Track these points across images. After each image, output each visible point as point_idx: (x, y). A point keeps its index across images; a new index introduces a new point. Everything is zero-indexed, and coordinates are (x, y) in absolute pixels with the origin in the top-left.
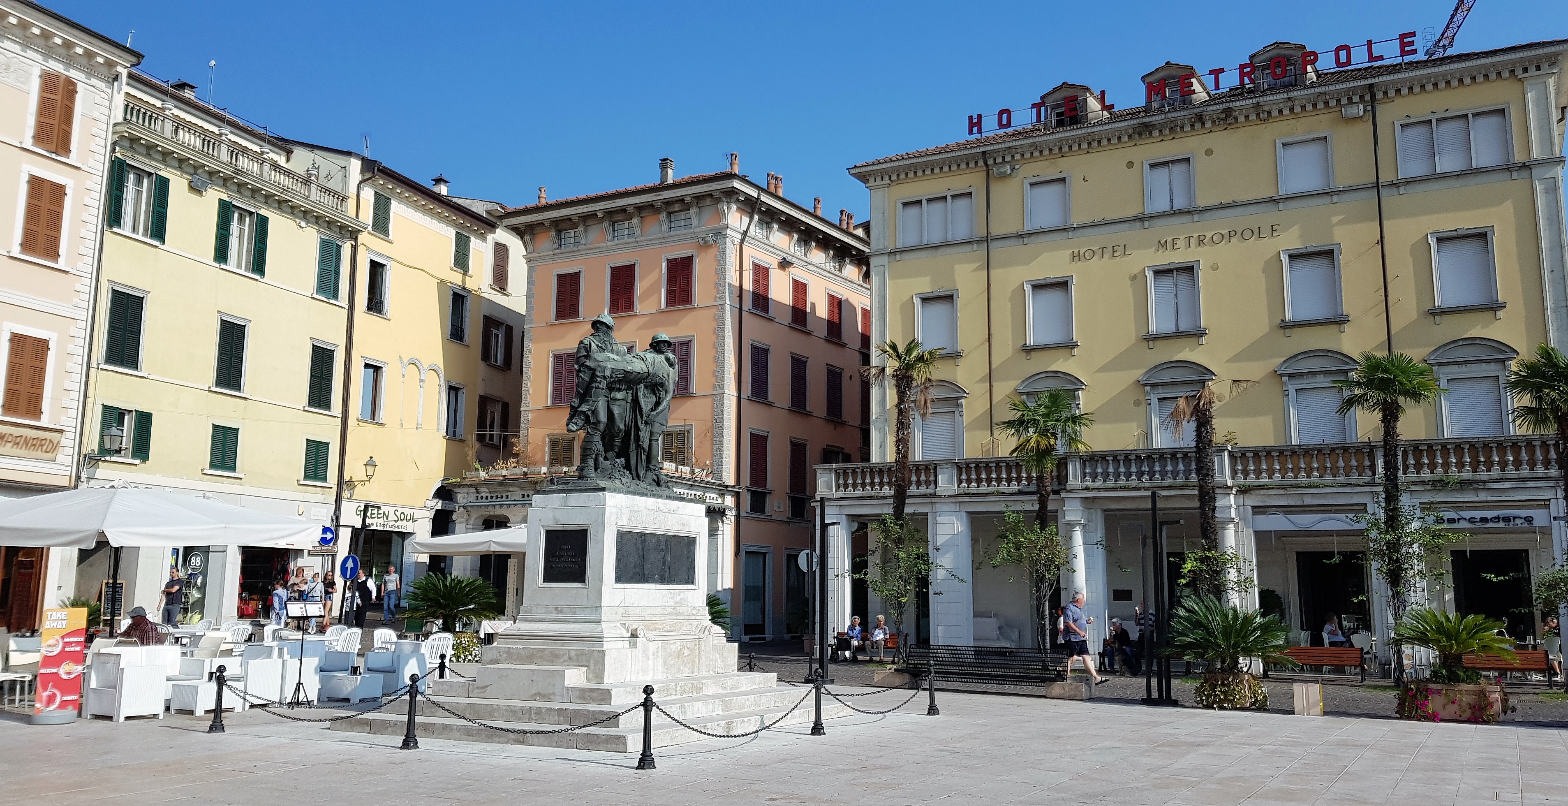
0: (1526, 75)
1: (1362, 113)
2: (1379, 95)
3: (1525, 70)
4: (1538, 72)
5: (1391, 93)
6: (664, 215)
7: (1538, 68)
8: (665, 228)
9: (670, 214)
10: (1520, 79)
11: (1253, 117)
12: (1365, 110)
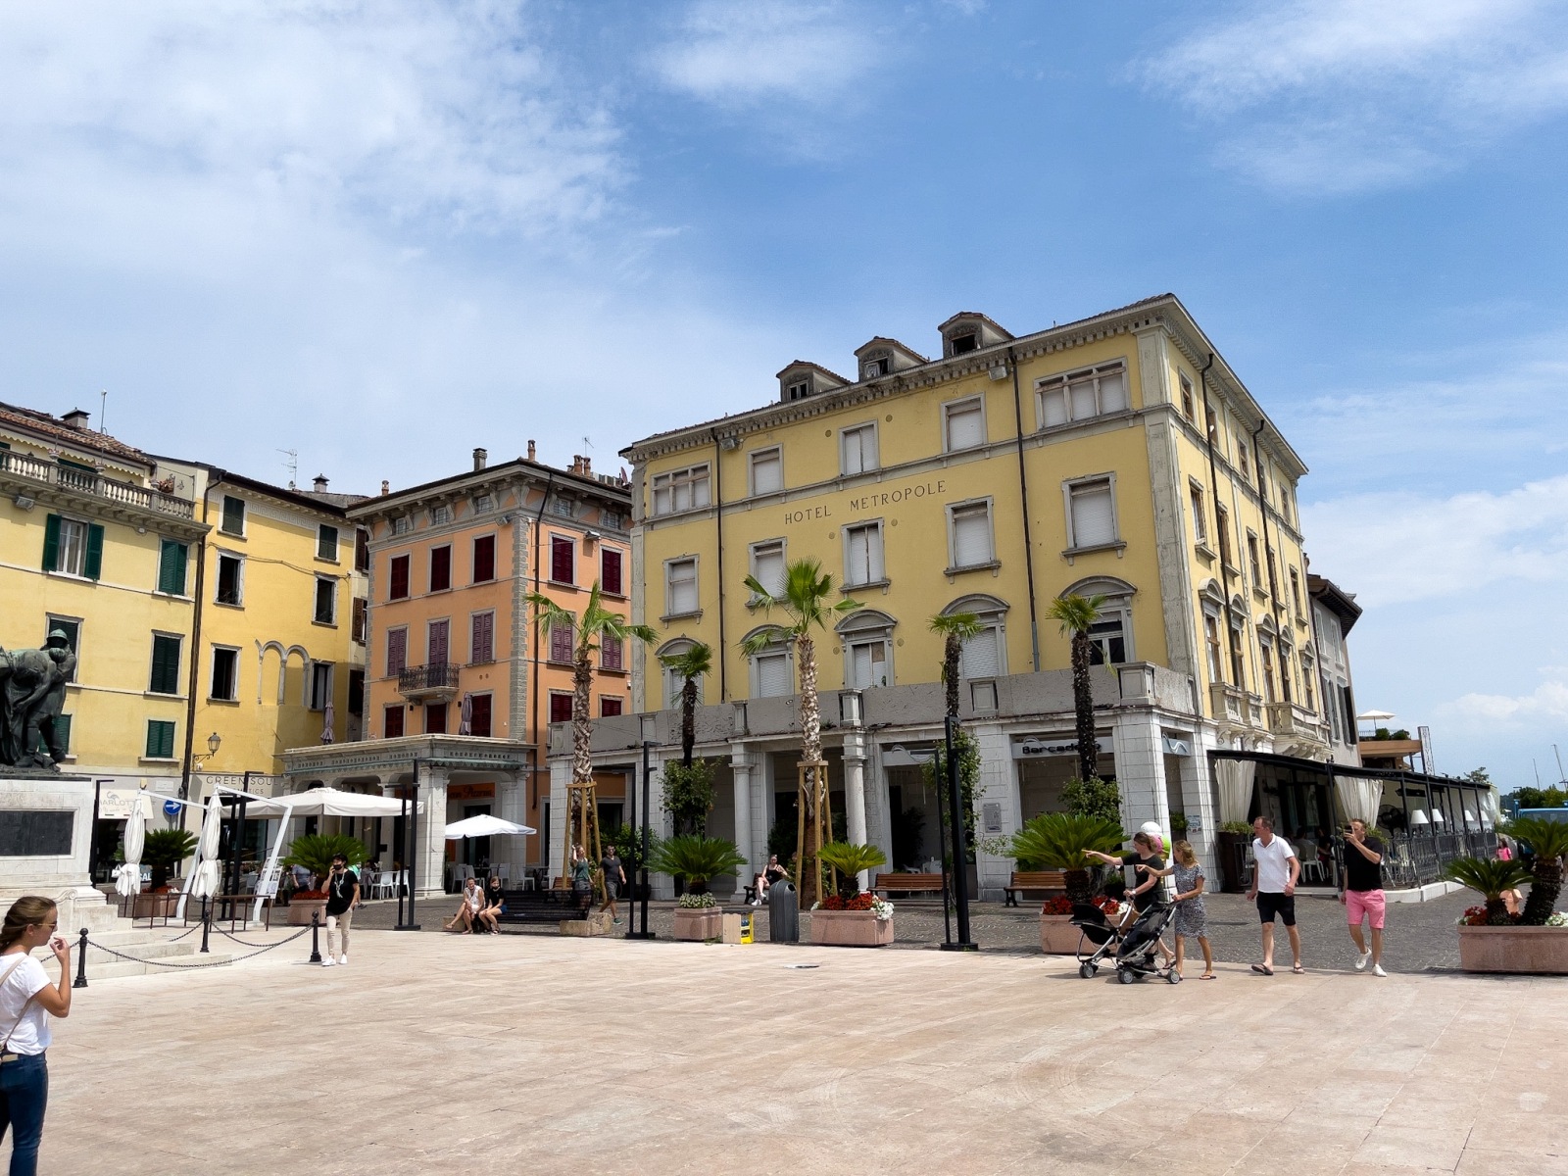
0: (1137, 330)
1: (1005, 375)
2: (1020, 357)
3: (1137, 325)
4: (1148, 327)
5: (1030, 355)
6: (470, 501)
7: (1147, 323)
8: (473, 511)
9: (476, 499)
10: (1133, 334)
11: (921, 384)
12: (1008, 373)
